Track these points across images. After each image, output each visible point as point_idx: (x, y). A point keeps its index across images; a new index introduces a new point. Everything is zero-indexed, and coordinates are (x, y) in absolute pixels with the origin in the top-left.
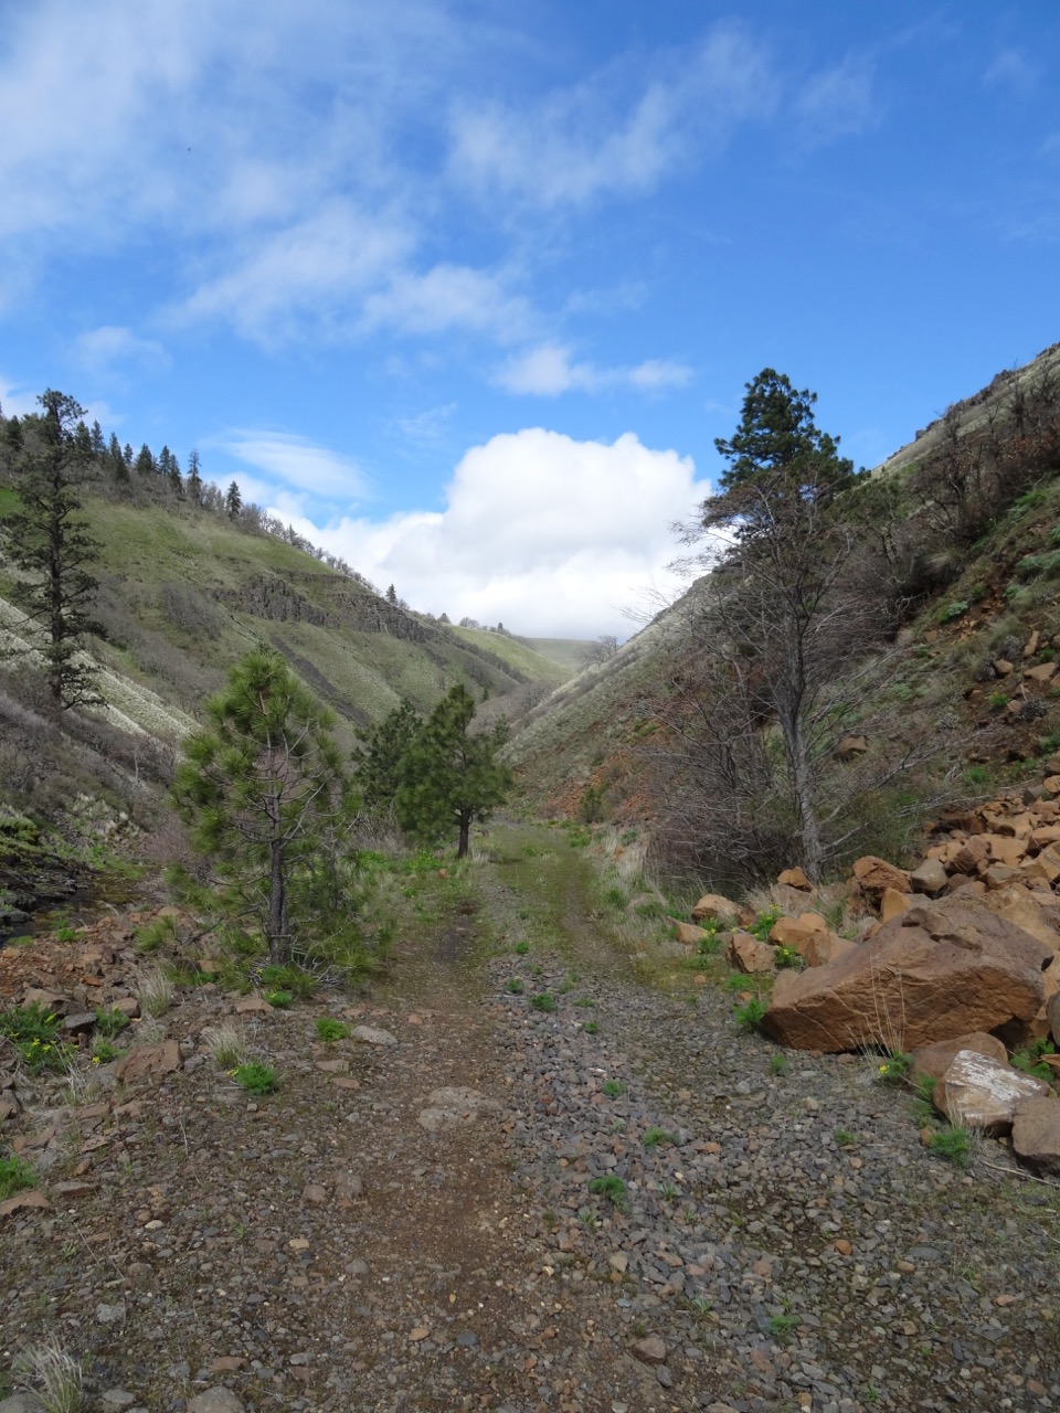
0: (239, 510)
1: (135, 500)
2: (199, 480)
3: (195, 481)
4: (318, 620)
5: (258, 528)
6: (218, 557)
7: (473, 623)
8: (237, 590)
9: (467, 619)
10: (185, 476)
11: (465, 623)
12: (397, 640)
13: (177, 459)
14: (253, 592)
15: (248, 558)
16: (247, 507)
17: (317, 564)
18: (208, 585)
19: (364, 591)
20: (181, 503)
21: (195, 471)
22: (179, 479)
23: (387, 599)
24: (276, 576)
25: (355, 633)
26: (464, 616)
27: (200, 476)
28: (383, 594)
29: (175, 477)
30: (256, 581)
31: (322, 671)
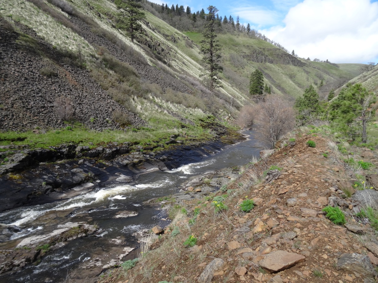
0: (250, 32)
1: (223, 32)
2: (239, 24)
3: (238, 24)
4: (272, 62)
5: (255, 36)
6: (244, 46)
7: (318, 60)
8: (249, 55)
9: (316, 59)
10: (235, 23)
11: (315, 60)
12: (294, 67)
13: (234, 19)
14: (253, 55)
15: (252, 45)
16: (252, 30)
17: (271, 46)
18: (241, 54)
19: (285, 52)
20: (235, 31)
21: (238, 21)
22: (234, 24)
23: (292, 54)
24: (260, 50)
25: (282, 65)
26: (315, 58)
27: (239, 23)
28: (291, 53)
29: (233, 24)
30: (254, 51)
31: (272, 77)
